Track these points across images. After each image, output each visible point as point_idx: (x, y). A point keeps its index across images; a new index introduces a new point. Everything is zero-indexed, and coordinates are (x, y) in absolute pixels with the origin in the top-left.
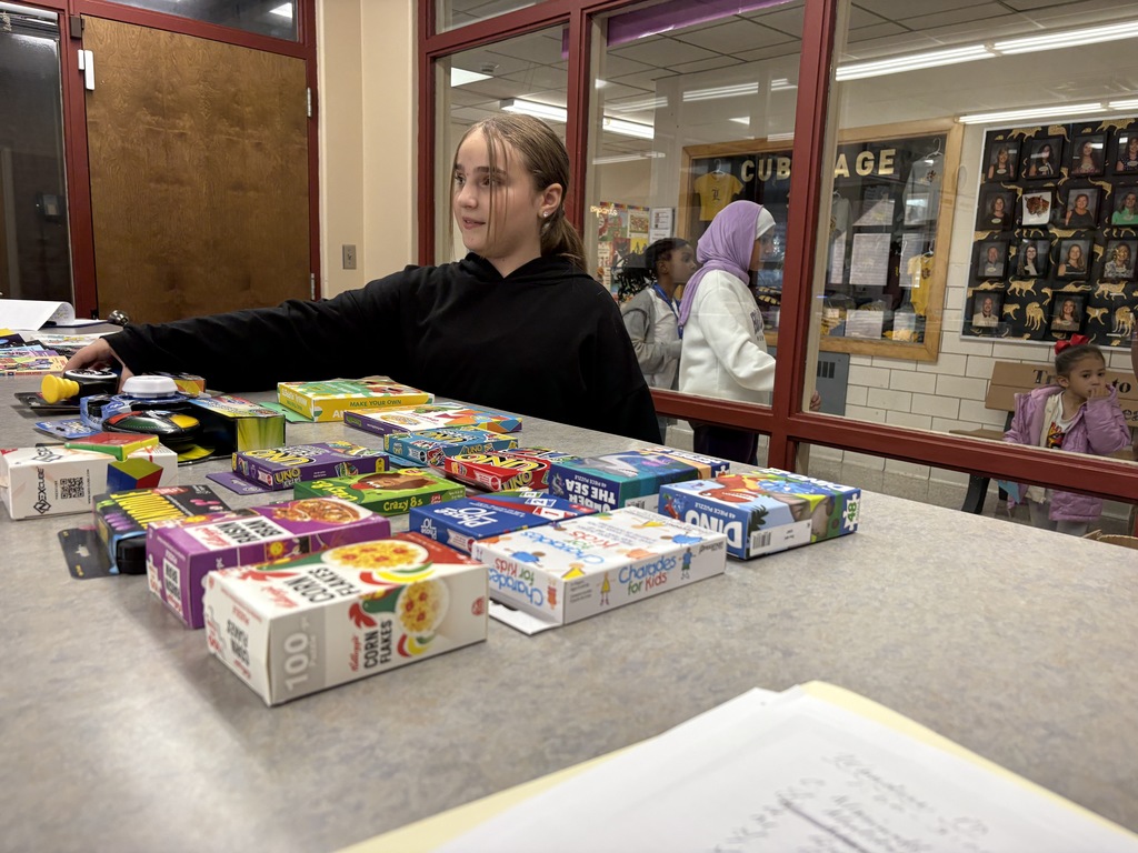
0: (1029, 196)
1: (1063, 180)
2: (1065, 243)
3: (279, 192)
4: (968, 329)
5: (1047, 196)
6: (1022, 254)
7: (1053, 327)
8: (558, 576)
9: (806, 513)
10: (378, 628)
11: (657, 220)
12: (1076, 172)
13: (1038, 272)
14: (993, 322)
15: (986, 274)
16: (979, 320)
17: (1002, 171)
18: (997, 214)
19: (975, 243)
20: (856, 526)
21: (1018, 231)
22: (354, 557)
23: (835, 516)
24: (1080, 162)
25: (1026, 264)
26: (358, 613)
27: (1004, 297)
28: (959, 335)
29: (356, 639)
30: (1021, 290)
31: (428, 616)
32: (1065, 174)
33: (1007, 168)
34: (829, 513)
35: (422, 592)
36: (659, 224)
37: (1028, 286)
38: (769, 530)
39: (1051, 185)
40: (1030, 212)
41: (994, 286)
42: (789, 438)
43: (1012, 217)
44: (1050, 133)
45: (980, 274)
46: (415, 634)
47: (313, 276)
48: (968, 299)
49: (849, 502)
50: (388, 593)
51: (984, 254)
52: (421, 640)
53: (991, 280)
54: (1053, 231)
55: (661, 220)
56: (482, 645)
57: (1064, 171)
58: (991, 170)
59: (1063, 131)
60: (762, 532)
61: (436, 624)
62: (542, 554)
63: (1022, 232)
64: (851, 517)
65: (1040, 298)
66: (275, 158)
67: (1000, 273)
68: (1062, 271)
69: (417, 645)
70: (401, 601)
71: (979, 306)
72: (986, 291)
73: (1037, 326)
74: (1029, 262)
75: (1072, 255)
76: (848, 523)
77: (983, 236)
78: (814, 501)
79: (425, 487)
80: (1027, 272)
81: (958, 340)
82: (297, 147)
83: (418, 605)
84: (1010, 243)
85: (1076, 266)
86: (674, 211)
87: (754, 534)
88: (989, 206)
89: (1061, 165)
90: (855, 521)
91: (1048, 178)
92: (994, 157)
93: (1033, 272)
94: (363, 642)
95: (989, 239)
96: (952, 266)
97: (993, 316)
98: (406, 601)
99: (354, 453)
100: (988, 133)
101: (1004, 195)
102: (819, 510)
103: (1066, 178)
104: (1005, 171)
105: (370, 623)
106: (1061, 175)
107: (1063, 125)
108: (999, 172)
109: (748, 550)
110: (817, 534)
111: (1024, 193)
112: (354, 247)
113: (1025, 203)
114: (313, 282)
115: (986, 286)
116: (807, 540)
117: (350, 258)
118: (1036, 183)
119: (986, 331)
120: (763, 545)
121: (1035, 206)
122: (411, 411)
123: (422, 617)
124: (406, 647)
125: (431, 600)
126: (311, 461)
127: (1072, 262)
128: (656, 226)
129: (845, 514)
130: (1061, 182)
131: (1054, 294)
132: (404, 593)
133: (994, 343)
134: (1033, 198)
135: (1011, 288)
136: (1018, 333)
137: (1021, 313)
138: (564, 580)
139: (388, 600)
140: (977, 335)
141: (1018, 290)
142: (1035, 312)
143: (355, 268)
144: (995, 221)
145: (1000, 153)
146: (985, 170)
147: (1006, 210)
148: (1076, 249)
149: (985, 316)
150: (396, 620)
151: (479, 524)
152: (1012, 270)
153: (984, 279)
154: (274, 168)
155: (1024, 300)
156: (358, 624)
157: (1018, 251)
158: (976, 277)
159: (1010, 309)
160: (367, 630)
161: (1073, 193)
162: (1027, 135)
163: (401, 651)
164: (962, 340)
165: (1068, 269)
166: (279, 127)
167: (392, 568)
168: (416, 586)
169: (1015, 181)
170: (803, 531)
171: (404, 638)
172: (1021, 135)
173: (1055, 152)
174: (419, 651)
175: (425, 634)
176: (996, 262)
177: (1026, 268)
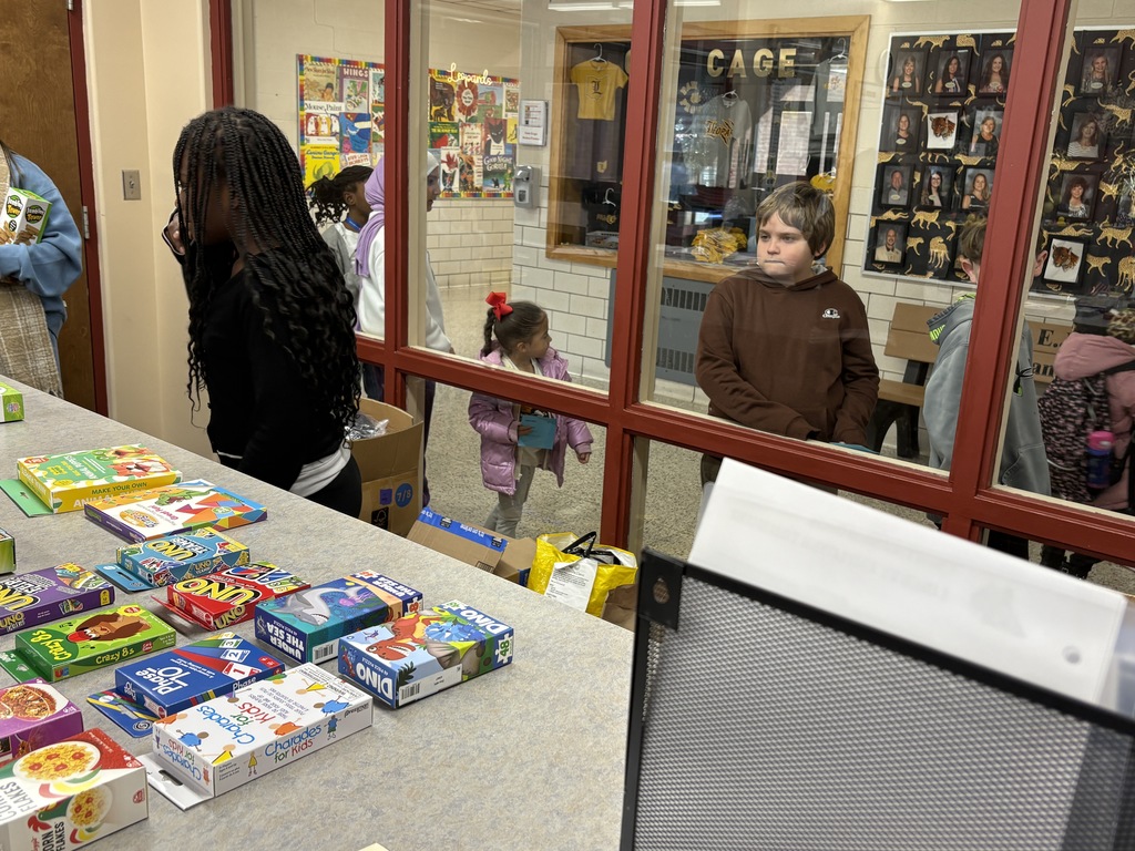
0: (935, 116)
1: (971, 99)
2: (970, 171)
3: (35, 105)
4: (871, 263)
5: (953, 117)
6: (927, 181)
7: (956, 266)
8: (209, 760)
9: (456, 660)
10: (53, 829)
11: (528, 115)
12: (983, 91)
13: (942, 203)
14: (896, 257)
15: (890, 202)
16: (882, 255)
17: (907, 85)
18: (902, 133)
19: (878, 165)
20: (510, 659)
21: (923, 154)
22: (39, 765)
23: (486, 655)
24: (988, 81)
25: (931, 193)
26: (34, 822)
27: (908, 229)
28: (860, 270)
29: (35, 841)
30: (925, 222)
31: (94, 813)
32: (973, 92)
33: (913, 82)
34: (480, 654)
35: (88, 797)
36: (530, 120)
37: (932, 218)
38: (417, 682)
39: (958, 104)
40: (936, 134)
41: (898, 215)
42: (625, 431)
43: (918, 137)
44: (959, 43)
45: (884, 201)
46: (85, 827)
47: (85, 209)
48: (871, 229)
49: (500, 642)
50: (59, 804)
51: (887, 179)
52: (89, 830)
53: (895, 208)
54: (959, 157)
55: (533, 115)
56: (147, 822)
57: (972, 89)
58: (896, 84)
59: (972, 43)
60: (410, 685)
61: (102, 817)
62: (205, 735)
63: (927, 156)
64: (503, 653)
65: (945, 232)
66: (28, 63)
67: (904, 202)
68: (966, 204)
69: (87, 833)
70: (71, 807)
71: (881, 237)
72: (889, 221)
73: (940, 265)
74: (934, 190)
75: (977, 185)
76: (500, 658)
77: (887, 158)
78: (463, 649)
79: (138, 634)
80: (932, 202)
81: (860, 274)
82: (56, 47)
83: (85, 808)
84: (914, 169)
85: (980, 198)
86: (547, 104)
87: (401, 688)
88: (893, 124)
89: (969, 82)
90: (508, 654)
91: (955, 96)
92: (899, 68)
93: (937, 203)
94: (40, 841)
95: (893, 162)
96: (855, 190)
97: (896, 250)
98: (76, 806)
99: (79, 584)
100: (894, 38)
101: (909, 112)
102: (468, 656)
103: (974, 97)
104: (910, 85)
105: (45, 827)
106: (968, 94)
107: (973, 36)
108: (904, 85)
109: (397, 701)
110: (469, 674)
111: (929, 112)
112: (137, 173)
113: (930, 123)
114: (86, 217)
115: (889, 215)
116: (459, 680)
117: (132, 186)
118: (943, 102)
119: (890, 267)
120: (412, 694)
121: (941, 128)
122: (152, 502)
123: (89, 814)
124: (77, 837)
125: (95, 802)
126: (36, 600)
127: (978, 194)
128: (527, 122)
129: (497, 652)
130: (968, 102)
131: (958, 228)
132: (73, 801)
133: (897, 280)
134: (939, 119)
135: (915, 219)
136: (921, 271)
137: (924, 248)
138: (215, 765)
139: (60, 809)
140: (880, 271)
141: (922, 222)
142: (939, 249)
143: (139, 199)
144: (901, 142)
145: (906, 63)
146: (890, 85)
147: (911, 130)
148: (981, 179)
149: (888, 250)
150: (68, 822)
151: (171, 689)
152: (916, 200)
153: (888, 207)
154: (27, 75)
155: (928, 233)
156: (36, 830)
157: (922, 178)
158: (879, 205)
159: (913, 242)
160: (42, 832)
161: (980, 115)
162: (935, 44)
163: (73, 839)
164: (864, 276)
165: (974, 201)
166: (31, 24)
167: (67, 778)
168: (82, 795)
169: (921, 96)
170: (454, 674)
171: (75, 832)
172: (929, 44)
173: (963, 65)
174: (90, 837)
175: (93, 825)
176: (901, 188)
177: (930, 197)
